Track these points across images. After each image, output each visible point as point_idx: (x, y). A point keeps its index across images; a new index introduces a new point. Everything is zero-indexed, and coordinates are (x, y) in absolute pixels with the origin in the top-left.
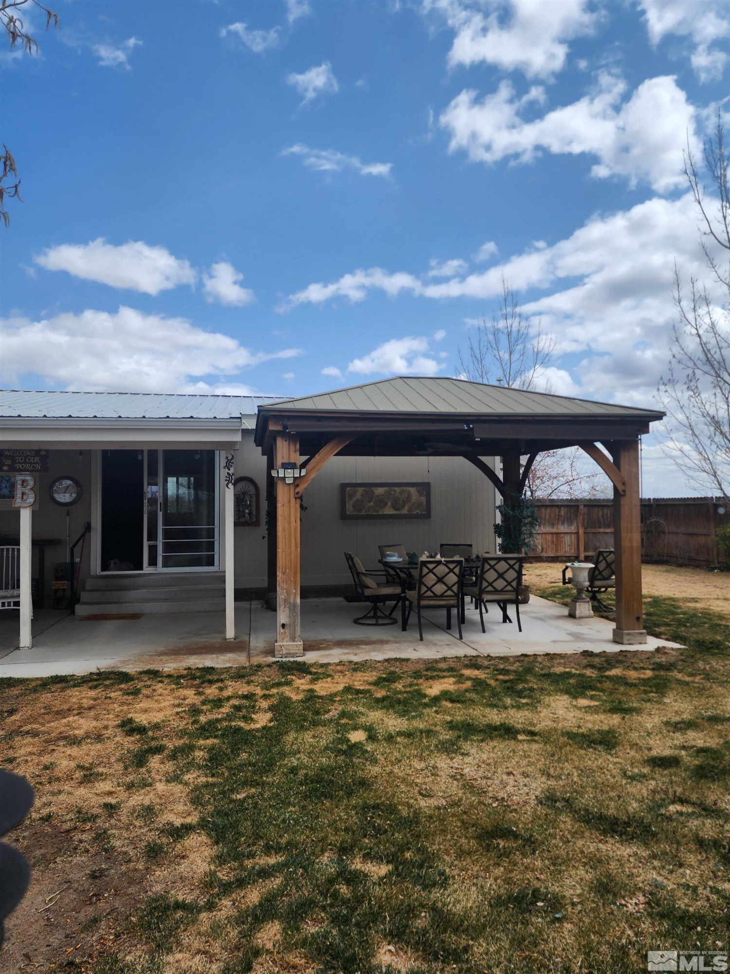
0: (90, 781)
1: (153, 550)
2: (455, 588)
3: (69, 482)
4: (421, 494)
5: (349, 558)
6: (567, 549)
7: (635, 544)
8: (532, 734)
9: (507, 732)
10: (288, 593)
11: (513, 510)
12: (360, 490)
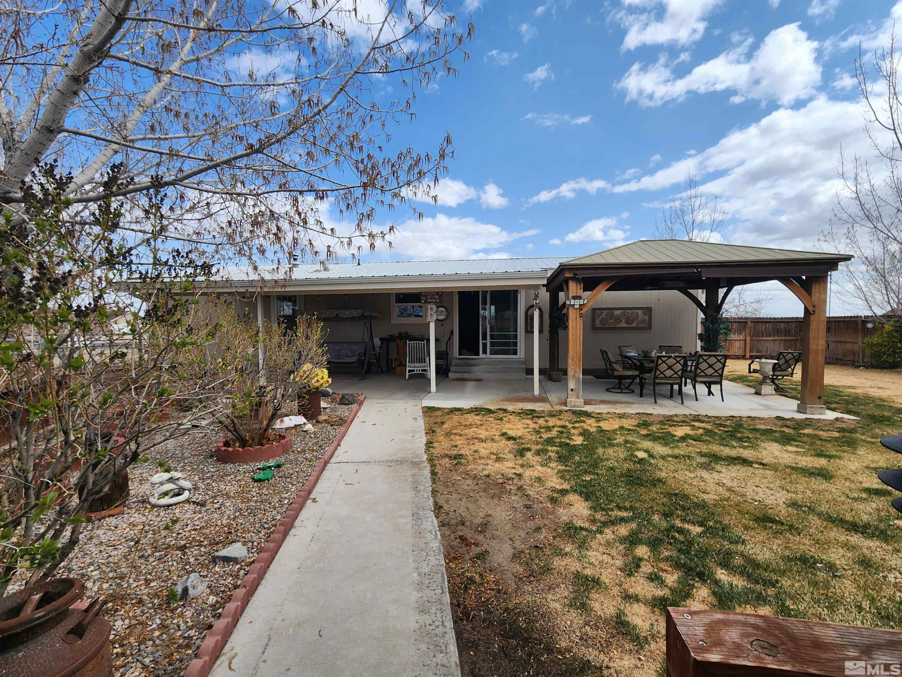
0: (500, 461)
1: (485, 345)
2: (680, 373)
3: (443, 309)
4: (645, 314)
5: (603, 352)
6: (737, 350)
7: (820, 348)
8: (762, 464)
9: (745, 462)
10: (575, 372)
11: (713, 325)
12: (605, 312)
